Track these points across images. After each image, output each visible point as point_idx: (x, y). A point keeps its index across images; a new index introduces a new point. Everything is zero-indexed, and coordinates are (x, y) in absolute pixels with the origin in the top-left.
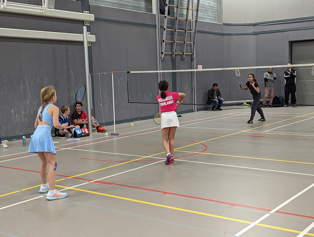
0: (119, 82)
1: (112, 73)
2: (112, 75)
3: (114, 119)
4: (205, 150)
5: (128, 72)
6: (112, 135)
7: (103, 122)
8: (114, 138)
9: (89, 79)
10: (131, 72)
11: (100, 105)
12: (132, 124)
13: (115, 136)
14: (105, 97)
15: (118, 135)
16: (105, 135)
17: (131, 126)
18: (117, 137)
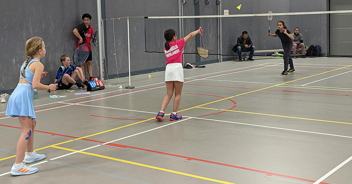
0: (135, 28)
1: (128, 18)
2: (128, 20)
3: (129, 69)
4: (234, 107)
5: (146, 18)
6: (126, 88)
7: (116, 74)
8: (129, 92)
9: (102, 25)
10: (149, 18)
11: (114, 55)
12: (150, 76)
13: (130, 90)
14: (119, 45)
15: (134, 88)
16: (118, 88)
17: (148, 78)
18: (132, 91)
